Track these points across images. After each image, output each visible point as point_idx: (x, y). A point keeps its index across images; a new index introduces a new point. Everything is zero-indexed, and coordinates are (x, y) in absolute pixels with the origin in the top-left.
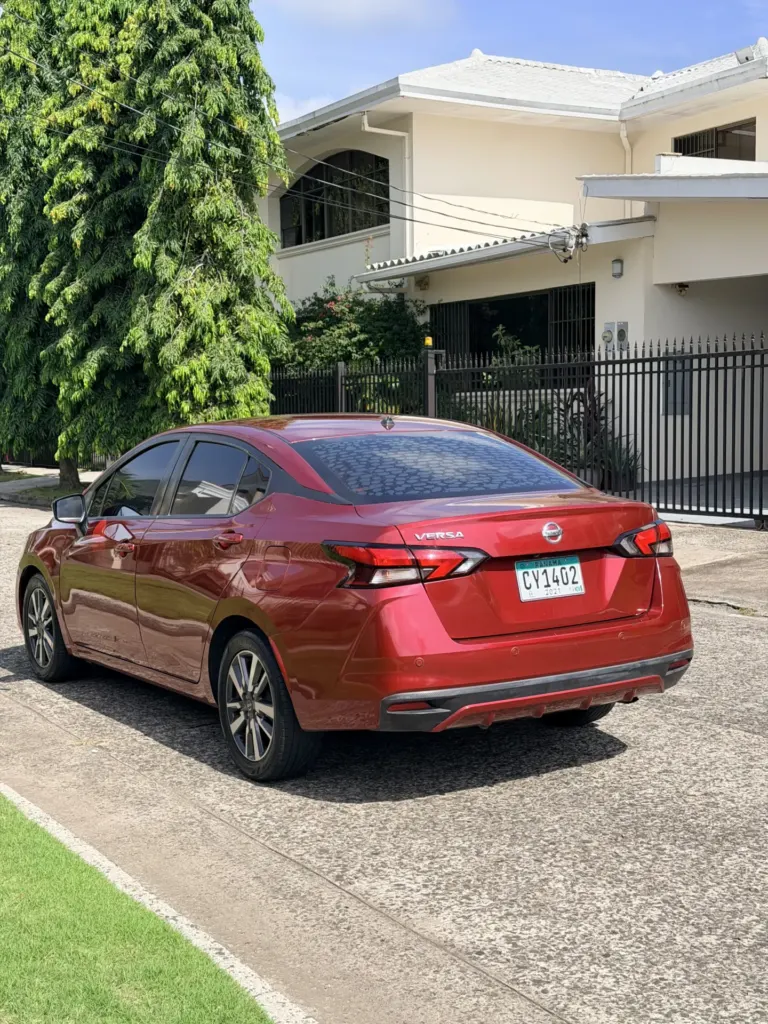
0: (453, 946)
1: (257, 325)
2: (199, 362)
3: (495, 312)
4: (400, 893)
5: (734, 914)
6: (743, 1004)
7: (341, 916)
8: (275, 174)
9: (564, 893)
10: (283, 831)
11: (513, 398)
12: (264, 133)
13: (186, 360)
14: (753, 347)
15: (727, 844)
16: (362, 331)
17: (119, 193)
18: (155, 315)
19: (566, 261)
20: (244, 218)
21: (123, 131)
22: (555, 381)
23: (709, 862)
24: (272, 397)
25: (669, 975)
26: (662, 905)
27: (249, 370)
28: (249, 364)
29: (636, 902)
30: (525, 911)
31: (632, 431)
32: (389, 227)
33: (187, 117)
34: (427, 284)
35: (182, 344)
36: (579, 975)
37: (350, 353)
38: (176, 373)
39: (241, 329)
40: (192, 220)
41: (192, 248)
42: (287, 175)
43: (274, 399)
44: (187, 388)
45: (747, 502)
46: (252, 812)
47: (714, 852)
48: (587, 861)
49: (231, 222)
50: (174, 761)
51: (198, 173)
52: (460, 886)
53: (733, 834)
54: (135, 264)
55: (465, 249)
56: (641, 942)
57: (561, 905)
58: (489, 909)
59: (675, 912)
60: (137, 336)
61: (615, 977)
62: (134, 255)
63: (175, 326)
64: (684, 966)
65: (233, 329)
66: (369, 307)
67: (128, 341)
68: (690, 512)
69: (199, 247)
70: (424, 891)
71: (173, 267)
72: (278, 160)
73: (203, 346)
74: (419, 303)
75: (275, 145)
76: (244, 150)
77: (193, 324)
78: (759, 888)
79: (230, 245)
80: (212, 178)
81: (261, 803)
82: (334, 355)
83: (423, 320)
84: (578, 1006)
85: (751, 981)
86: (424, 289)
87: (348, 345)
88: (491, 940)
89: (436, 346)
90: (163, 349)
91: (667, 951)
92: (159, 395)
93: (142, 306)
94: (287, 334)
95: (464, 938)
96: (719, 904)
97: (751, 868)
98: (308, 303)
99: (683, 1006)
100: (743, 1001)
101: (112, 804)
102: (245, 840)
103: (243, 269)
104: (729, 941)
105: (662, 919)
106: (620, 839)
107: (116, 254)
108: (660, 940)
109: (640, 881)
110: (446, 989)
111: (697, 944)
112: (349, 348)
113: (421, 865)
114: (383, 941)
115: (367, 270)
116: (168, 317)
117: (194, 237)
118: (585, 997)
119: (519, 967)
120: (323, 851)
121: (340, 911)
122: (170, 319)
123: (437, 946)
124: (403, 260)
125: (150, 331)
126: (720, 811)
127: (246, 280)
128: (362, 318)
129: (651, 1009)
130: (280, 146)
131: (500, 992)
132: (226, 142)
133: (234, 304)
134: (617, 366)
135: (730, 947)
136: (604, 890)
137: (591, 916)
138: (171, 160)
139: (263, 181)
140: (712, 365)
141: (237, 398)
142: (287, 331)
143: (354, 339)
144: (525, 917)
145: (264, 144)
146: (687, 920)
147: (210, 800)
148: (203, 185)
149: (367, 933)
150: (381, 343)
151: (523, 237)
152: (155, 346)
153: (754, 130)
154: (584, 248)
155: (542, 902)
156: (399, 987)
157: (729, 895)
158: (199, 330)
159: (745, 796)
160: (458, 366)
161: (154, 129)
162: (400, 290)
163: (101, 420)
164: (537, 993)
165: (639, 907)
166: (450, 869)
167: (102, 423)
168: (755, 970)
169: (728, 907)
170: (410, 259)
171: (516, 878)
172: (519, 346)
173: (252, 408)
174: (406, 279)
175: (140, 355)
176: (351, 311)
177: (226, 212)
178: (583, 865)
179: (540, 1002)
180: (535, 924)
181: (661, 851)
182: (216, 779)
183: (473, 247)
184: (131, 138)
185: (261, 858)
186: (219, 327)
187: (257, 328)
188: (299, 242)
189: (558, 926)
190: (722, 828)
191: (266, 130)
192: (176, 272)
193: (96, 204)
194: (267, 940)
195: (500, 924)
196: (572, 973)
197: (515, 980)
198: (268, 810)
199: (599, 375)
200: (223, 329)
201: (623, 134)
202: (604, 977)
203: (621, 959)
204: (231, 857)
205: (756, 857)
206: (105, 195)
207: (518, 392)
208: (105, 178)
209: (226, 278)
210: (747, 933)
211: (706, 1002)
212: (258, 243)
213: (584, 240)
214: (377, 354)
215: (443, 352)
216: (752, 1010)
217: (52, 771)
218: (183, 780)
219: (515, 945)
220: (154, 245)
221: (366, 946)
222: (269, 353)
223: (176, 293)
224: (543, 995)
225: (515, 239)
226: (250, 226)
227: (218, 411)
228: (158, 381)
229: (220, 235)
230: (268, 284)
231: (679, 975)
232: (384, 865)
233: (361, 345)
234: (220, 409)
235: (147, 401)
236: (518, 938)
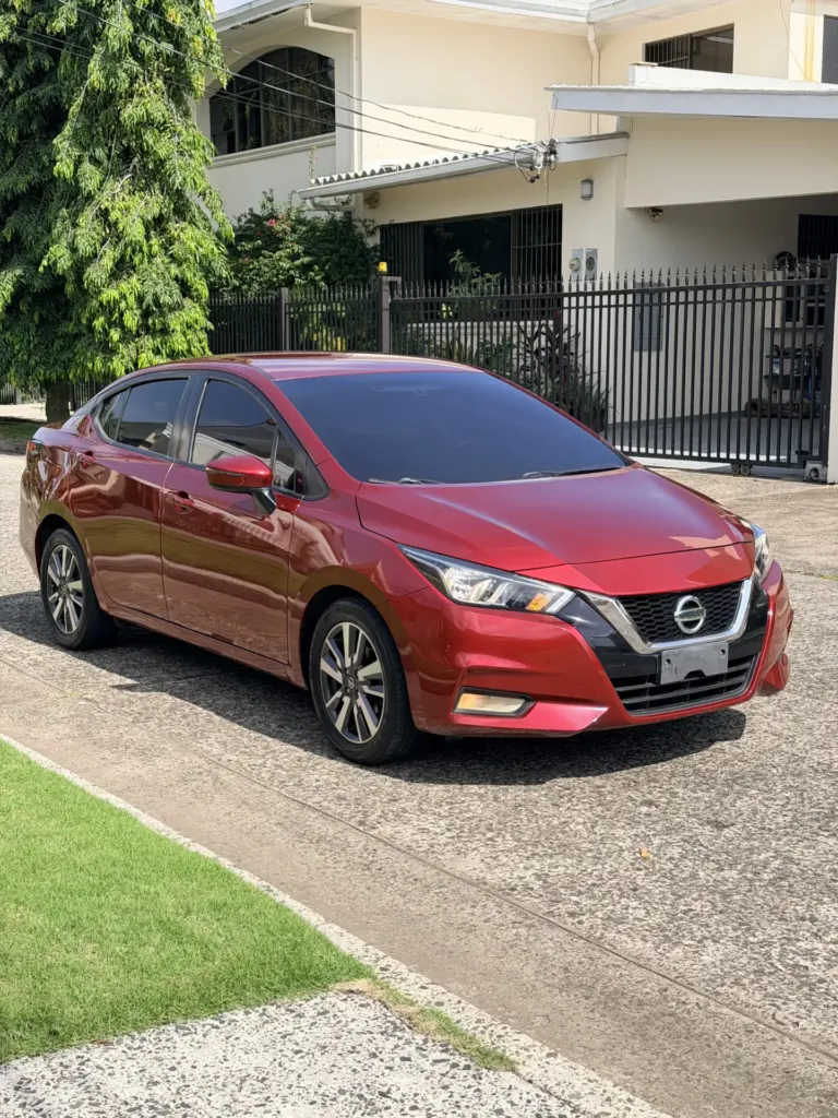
0: (485, 884)
1: (193, 245)
2: (130, 285)
3: (451, 234)
4: (425, 836)
5: (751, 850)
6: (769, 931)
7: (370, 858)
8: (210, 72)
9: (586, 834)
10: (297, 780)
11: (469, 331)
12: (199, 27)
13: (114, 284)
14: (734, 280)
15: (737, 788)
16: (306, 253)
17: (33, 91)
18: (79, 231)
19: (532, 181)
20: (177, 124)
21: (38, 20)
22: (543, 313)
23: (722, 804)
24: (211, 326)
25: (697, 906)
26: (682, 843)
27: (184, 296)
28: (185, 289)
29: (656, 841)
30: (550, 851)
31: (604, 368)
32: (334, 137)
33: (112, 7)
34: (377, 201)
35: (110, 264)
36: (611, 907)
37: (293, 277)
38: (104, 297)
39: (176, 248)
40: (119, 124)
41: (119, 156)
42: (224, 75)
43: (212, 327)
44: (117, 315)
45: (724, 446)
46: (261, 761)
47: (726, 795)
48: (603, 804)
49: (162, 127)
50: (168, 714)
51: (125, 71)
52: (482, 829)
53: (742, 778)
54: (55, 173)
55: (422, 164)
56: (665, 877)
57: (584, 845)
58: (515, 849)
59: (695, 849)
60: (59, 254)
61: (645, 908)
62: (54, 162)
63: (102, 245)
64: (710, 897)
65: (166, 249)
66: (313, 227)
67: (49, 260)
68: (664, 456)
69: (127, 154)
70: (448, 834)
71: (98, 177)
72: (215, 58)
73: (133, 268)
74: (368, 223)
75: (211, 41)
76: (177, 45)
77: (123, 242)
78: (773, 827)
79: (162, 153)
80: (141, 77)
81: (267, 753)
82: (275, 279)
83: (373, 241)
84: (614, 935)
85: (775, 911)
86: (375, 208)
87: (290, 269)
88: (521, 878)
89: (391, 272)
90: (89, 270)
91: (691, 885)
92: (84, 322)
93: (63, 222)
94: (226, 256)
95: (495, 876)
96: (736, 842)
97: (764, 809)
98: (244, 220)
99: (713, 933)
100: (769, 928)
101: (115, 755)
102: (259, 789)
103: (177, 182)
104: (750, 875)
105: (683, 857)
106: (632, 784)
107: (30, 160)
108: (684, 876)
109: (657, 822)
110: (485, 921)
111: (719, 878)
112: (292, 272)
113: (441, 811)
114: (416, 880)
115: (312, 185)
116: (94, 234)
117: (121, 144)
118: (620, 926)
119: (553, 901)
120: (340, 798)
121: (369, 854)
122: (96, 237)
123: (469, 883)
124: (352, 175)
125: (73, 249)
126: (727, 757)
127: (179, 194)
128: (305, 239)
129: (684, 936)
130: (217, 43)
131: (537, 924)
132: (156, 36)
133: (168, 220)
134: (589, 298)
135: (751, 881)
136: (623, 831)
137: (615, 855)
138: (95, 56)
139: (200, 82)
140: (691, 298)
141: (172, 327)
142: (226, 252)
143: (298, 262)
144: (551, 856)
145: (199, 39)
146: (707, 857)
147: (215, 751)
148: (131, 84)
149: (399, 873)
150: (327, 267)
151: (486, 152)
152: (80, 266)
153: (732, 38)
154: (553, 166)
155: (565, 842)
156: (440, 920)
157: (744, 834)
158: (129, 249)
159: (749, 744)
160: (415, 296)
161: (76, 21)
162: (346, 207)
163: (17, 347)
164: (573, 924)
165: (660, 847)
166: (470, 814)
167: (19, 352)
168: (777, 901)
169: (745, 844)
170: (360, 174)
171: (537, 821)
172: (478, 274)
173: (188, 337)
174: (354, 195)
175: (64, 275)
176: (294, 231)
177: (158, 116)
178: (600, 808)
179: (577, 932)
180: (561, 862)
181: (674, 794)
182: (216, 730)
183: (430, 162)
184: (48, 30)
185: (278, 805)
186: (151, 246)
187: (193, 248)
188: (231, 150)
189: (584, 864)
190: (731, 773)
191: (201, 23)
192: (102, 183)
193: (7, 103)
194: (301, 881)
195: (529, 863)
196: (603, 906)
197: (550, 913)
198: (276, 760)
199: (570, 308)
200: (156, 248)
201: (591, 38)
202: (635, 908)
203: (648, 892)
204: (248, 804)
205: (767, 799)
206: (18, 93)
207: (482, 324)
208: (17, 73)
209: (158, 192)
210: (765, 868)
211: (735, 930)
212: (193, 152)
213: (552, 157)
214: (322, 279)
215: (399, 279)
216: (779, 937)
217: (42, 723)
218: (181, 731)
219: (545, 881)
220: (76, 152)
221: (400, 886)
222: (206, 277)
223: (103, 207)
224: (579, 926)
225: (476, 155)
226: (184, 132)
227: (151, 340)
228: (84, 306)
229: (151, 142)
230: (204, 199)
231: (706, 906)
232: (404, 811)
233: (305, 268)
234: (154, 339)
235: (70, 328)
236: (547, 875)
